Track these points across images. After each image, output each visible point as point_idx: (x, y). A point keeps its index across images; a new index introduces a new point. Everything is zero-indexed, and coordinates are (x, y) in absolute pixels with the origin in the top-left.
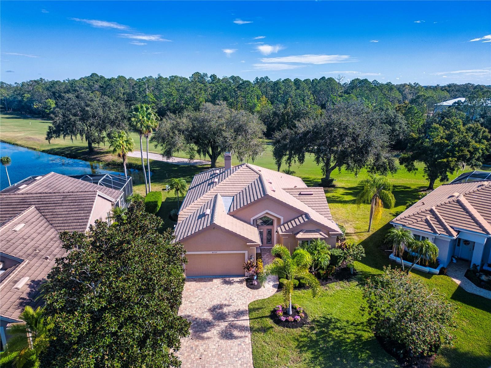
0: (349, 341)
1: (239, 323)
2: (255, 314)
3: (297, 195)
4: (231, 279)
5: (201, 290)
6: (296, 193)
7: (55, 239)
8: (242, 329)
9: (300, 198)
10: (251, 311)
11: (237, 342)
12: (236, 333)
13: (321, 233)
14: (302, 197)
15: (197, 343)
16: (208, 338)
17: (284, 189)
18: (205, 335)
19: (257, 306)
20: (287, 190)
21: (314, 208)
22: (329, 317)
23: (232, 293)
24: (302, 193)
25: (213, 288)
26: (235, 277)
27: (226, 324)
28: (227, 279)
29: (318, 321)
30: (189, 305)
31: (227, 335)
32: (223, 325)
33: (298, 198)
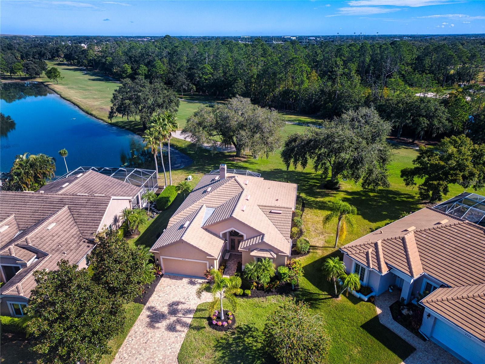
0: (254, 348)
1: (184, 319)
2: (199, 314)
3: (268, 213)
4: (196, 280)
5: (171, 287)
6: (267, 210)
7: (75, 236)
8: (184, 325)
9: (270, 216)
10: (198, 310)
11: (176, 334)
12: (178, 327)
13: (272, 253)
14: (272, 215)
15: (149, 330)
16: (158, 328)
17: (259, 206)
18: (157, 325)
19: (203, 308)
20: (260, 207)
21: (278, 226)
22: (251, 326)
23: (191, 293)
24: (272, 211)
25: (180, 287)
26: (200, 279)
27: (175, 318)
28: (193, 280)
29: (241, 328)
30: (157, 298)
31: (171, 328)
32: (173, 319)
33: (268, 215)
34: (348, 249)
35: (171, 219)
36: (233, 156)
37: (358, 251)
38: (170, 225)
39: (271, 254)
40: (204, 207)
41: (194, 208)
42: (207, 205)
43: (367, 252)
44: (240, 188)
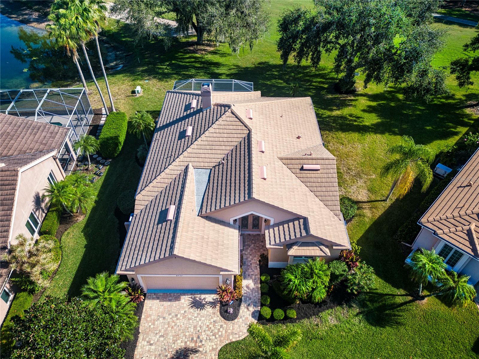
3: (298, 171)
4: (203, 296)
5: (164, 318)
6: (296, 166)
9: (302, 175)
13: (322, 247)
14: (304, 174)
17: (281, 159)
20: (284, 161)
21: (318, 194)
23: (201, 327)
24: (305, 167)
25: (179, 316)
26: (207, 294)
28: (198, 297)
30: (147, 348)
33: (298, 175)
34: (435, 223)
35: (138, 197)
36: (192, 44)
37: (453, 229)
38: (138, 208)
39: (321, 250)
40: (191, 170)
41: (172, 172)
42: (195, 164)
43: (467, 231)
44: (244, 128)
